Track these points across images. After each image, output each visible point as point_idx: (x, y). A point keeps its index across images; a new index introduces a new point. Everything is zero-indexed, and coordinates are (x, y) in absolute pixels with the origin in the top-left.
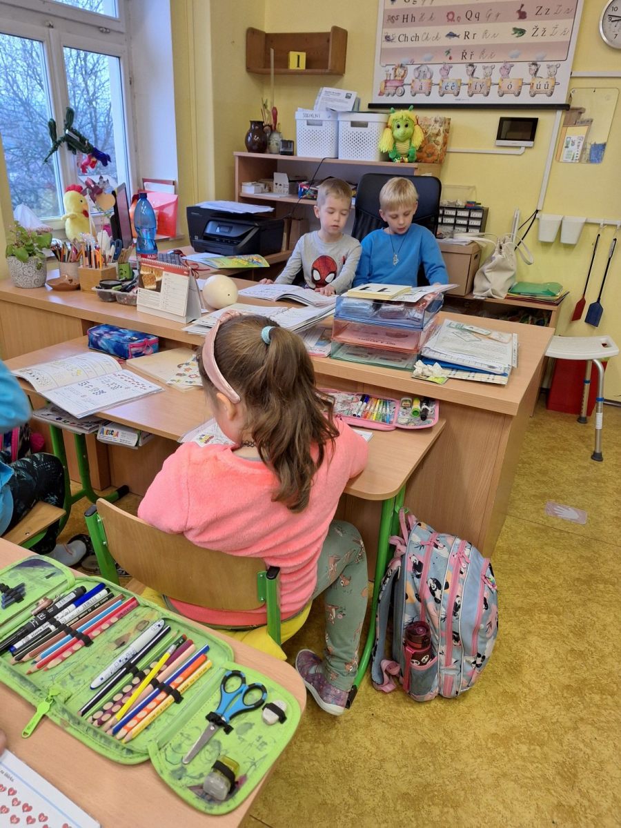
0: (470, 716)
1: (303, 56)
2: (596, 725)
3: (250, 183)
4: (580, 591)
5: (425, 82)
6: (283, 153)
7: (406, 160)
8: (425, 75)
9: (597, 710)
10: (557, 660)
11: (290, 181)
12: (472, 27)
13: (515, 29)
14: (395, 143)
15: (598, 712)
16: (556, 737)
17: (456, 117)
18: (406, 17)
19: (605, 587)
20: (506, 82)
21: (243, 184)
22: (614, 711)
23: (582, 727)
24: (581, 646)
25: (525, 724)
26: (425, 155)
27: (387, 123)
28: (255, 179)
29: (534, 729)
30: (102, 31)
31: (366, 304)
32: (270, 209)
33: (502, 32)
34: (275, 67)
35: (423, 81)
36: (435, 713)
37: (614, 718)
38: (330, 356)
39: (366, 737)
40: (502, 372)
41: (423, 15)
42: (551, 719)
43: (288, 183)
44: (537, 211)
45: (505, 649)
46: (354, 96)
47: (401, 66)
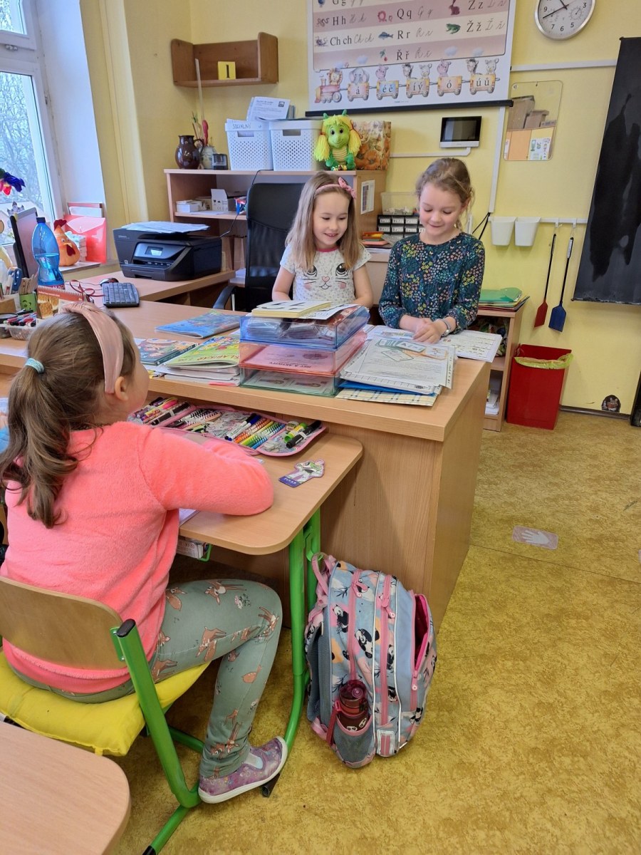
0: (419, 798)
1: (232, 65)
2: (566, 797)
3: (185, 202)
4: (550, 629)
5: (361, 86)
6: (217, 168)
7: (345, 167)
8: (361, 79)
9: (567, 777)
10: (523, 716)
11: (228, 198)
12: (405, 26)
13: (449, 25)
14: (331, 150)
15: (569, 780)
16: (520, 817)
17: (396, 120)
18: (336, 19)
19: (577, 623)
20: (446, 81)
21: (178, 202)
22: (587, 776)
23: (550, 801)
24: (551, 698)
25: (483, 803)
26: (367, 162)
27: (321, 130)
28: (191, 197)
29: (494, 809)
30: (9, 49)
31: (273, 324)
32: (204, 227)
33: (436, 29)
34: (201, 79)
35: (359, 85)
36: (379, 797)
37: (587, 785)
38: (240, 385)
39: (294, 837)
40: (431, 391)
41: (353, 17)
42: (514, 793)
43: (227, 200)
44: (489, 214)
45: (463, 708)
46: (287, 103)
47: (336, 71)
